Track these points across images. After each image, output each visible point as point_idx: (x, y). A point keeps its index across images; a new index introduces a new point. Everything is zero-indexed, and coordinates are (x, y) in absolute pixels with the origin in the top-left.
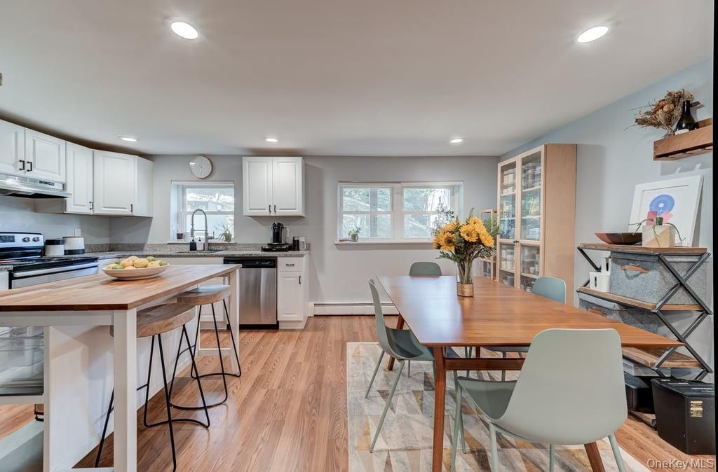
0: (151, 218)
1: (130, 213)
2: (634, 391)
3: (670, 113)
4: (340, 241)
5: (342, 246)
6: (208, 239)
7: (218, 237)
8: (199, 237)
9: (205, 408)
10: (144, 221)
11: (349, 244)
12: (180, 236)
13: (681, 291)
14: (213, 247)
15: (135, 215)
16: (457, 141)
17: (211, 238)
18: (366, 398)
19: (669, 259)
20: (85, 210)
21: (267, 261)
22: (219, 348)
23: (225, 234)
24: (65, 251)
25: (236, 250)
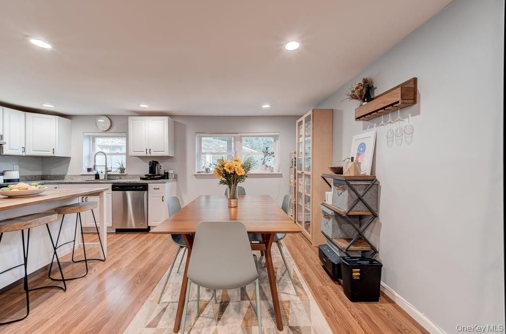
0: (70, 157)
1: (52, 155)
2: (336, 266)
3: (361, 91)
4: (198, 172)
5: (199, 176)
6: (107, 171)
7: (115, 170)
8: (100, 170)
9: (64, 280)
10: (65, 160)
11: (204, 175)
12: (89, 170)
13: (360, 202)
14: (111, 177)
15: (56, 156)
16: (266, 106)
17: (110, 171)
18: (178, 273)
19: (351, 183)
20: (19, 152)
21: (140, 186)
22: (83, 242)
23: (120, 168)
24: (4, 180)
25: (127, 179)
